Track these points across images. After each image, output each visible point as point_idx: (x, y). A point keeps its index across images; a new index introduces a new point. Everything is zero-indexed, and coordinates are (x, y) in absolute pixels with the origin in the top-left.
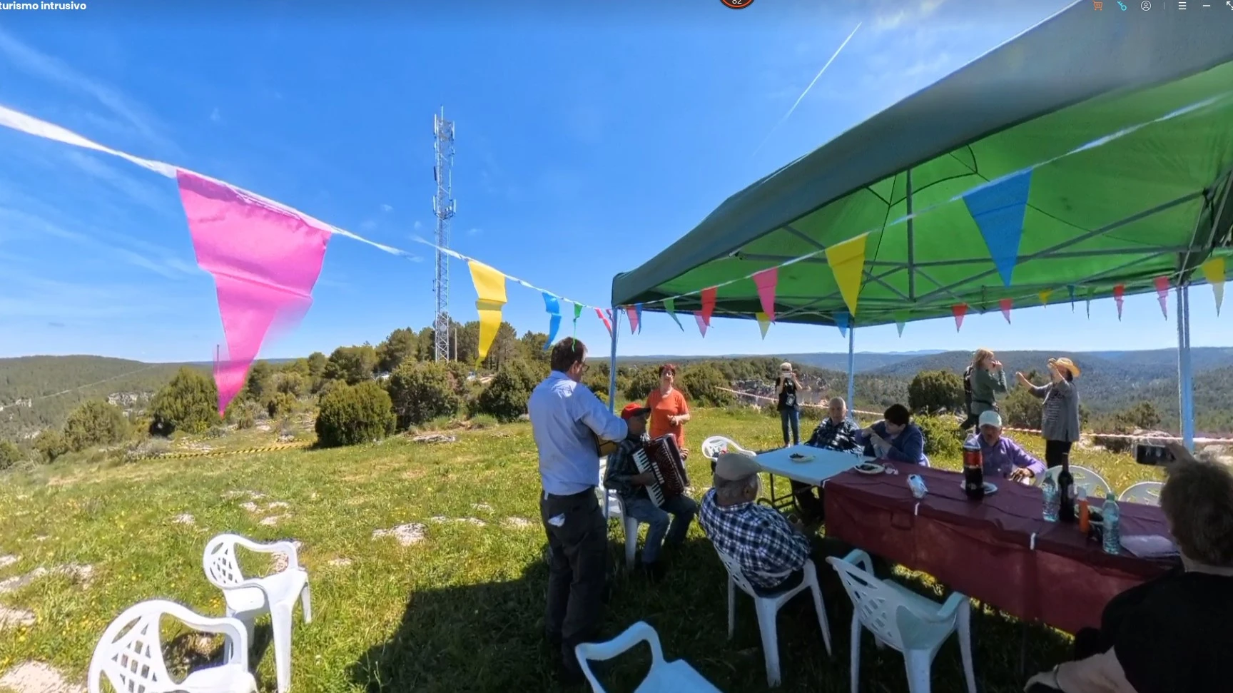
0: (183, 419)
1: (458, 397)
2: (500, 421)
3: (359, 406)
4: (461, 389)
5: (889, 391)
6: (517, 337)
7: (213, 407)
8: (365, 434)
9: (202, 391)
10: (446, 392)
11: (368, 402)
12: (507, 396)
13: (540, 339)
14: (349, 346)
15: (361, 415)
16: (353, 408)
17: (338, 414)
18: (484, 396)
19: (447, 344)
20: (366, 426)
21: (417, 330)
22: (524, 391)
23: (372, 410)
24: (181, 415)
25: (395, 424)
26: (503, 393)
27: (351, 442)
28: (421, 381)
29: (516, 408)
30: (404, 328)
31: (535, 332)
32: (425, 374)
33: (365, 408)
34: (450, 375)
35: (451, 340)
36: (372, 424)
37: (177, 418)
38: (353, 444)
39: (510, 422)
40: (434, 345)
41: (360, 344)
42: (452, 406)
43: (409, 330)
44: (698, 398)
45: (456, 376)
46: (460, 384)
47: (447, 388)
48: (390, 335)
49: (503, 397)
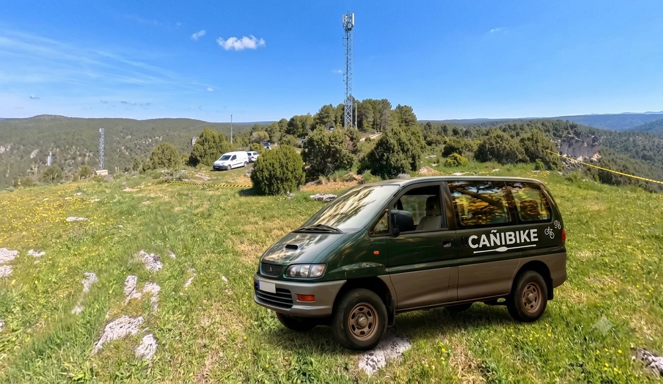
1: (353, 155)
3: (277, 165)
4: (355, 149)
5: (647, 148)
6: (392, 109)
8: (281, 187)
10: (344, 151)
11: (284, 162)
12: (388, 158)
13: (405, 109)
14: (299, 115)
15: (279, 172)
16: (273, 167)
17: (262, 171)
18: (371, 155)
19: (351, 114)
20: (282, 180)
21: (335, 106)
22: (401, 153)
23: (287, 168)
25: (304, 179)
26: (385, 155)
27: (271, 193)
28: (327, 143)
29: (395, 168)
30: (328, 104)
31: (402, 105)
32: (330, 138)
33: (282, 166)
34: (348, 139)
35: (354, 111)
36: (287, 180)
38: (273, 195)
40: (344, 114)
41: (305, 114)
42: (348, 162)
43: (331, 105)
44: (535, 161)
45: (352, 139)
46: (355, 145)
47: (345, 149)
48: (320, 109)
49: (385, 158)
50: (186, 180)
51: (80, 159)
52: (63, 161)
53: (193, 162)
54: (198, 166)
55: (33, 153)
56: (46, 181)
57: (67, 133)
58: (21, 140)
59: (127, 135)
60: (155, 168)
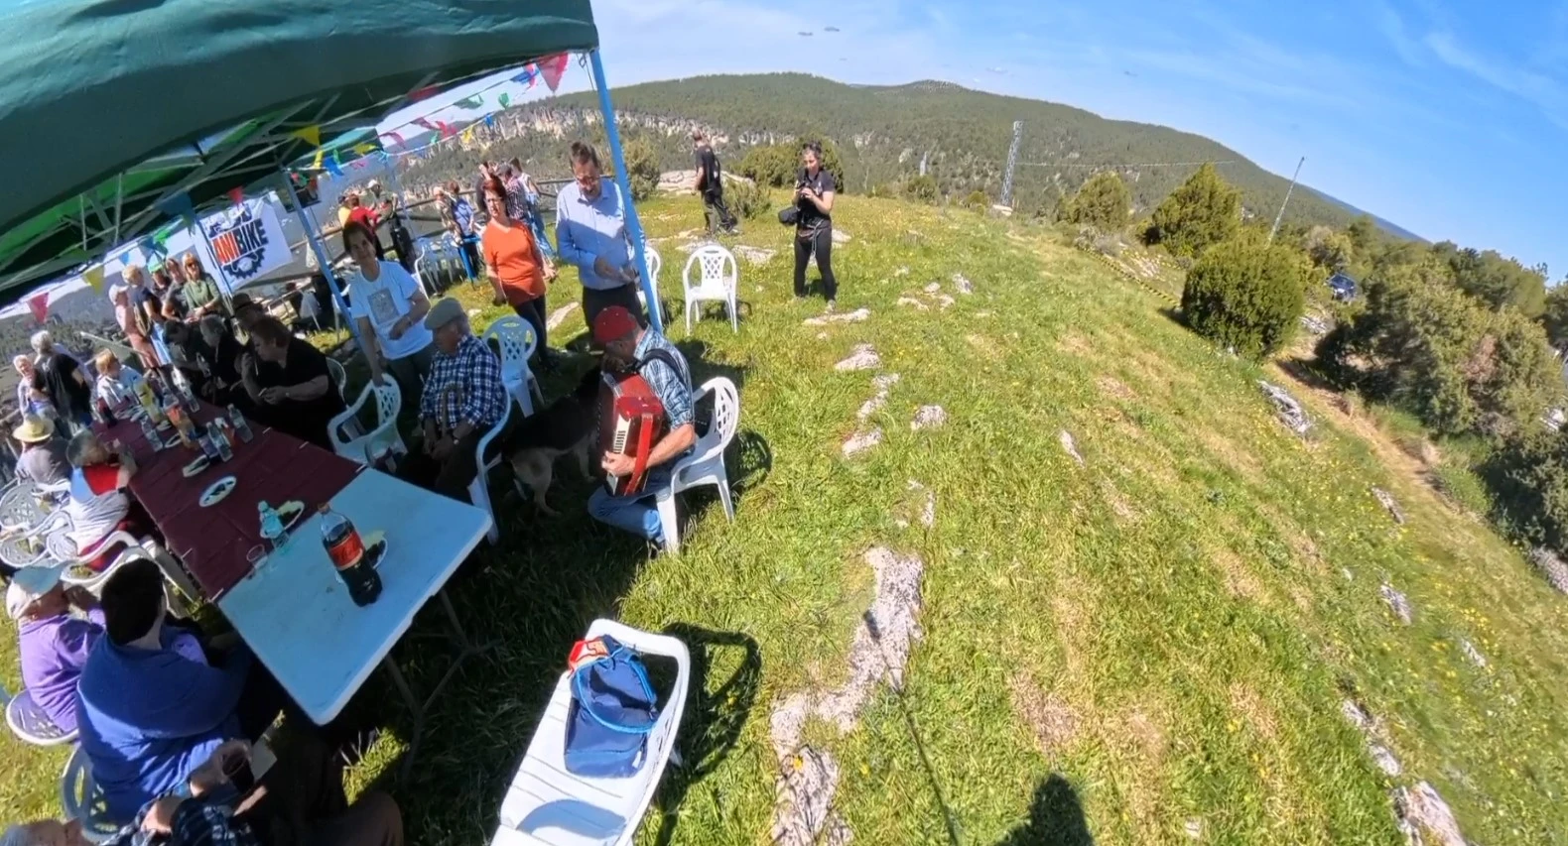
0: (1173, 233)
2: (1492, 517)
7: (1211, 234)
9: (1209, 207)
12: (1550, 479)
24: (1172, 227)
26: (1550, 462)
27: (1201, 332)
29: (1546, 524)
37: (1167, 228)
39: (1511, 538)
49: (1541, 471)
50: (1110, 258)
51: (976, 178)
52: (948, 177)
53: (1151, 237)
54: (1152, 247)
55: (904, 154)
56: (910, 199)
57: (962, 124)
58: (887, 128)
59: (1072, 149)
60: (1076, 220)
